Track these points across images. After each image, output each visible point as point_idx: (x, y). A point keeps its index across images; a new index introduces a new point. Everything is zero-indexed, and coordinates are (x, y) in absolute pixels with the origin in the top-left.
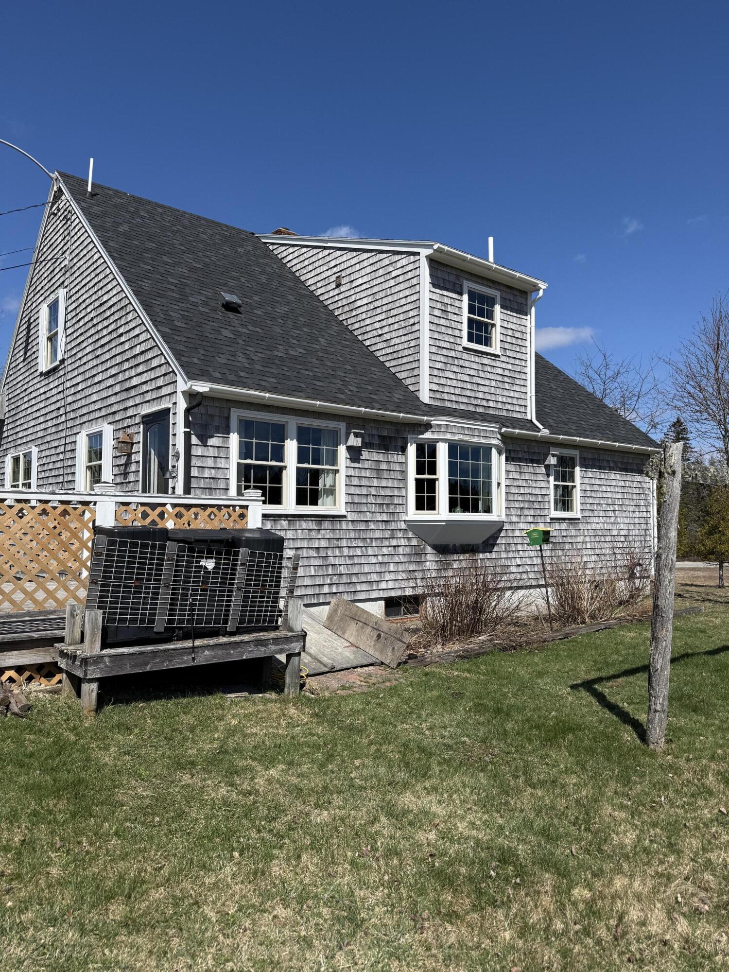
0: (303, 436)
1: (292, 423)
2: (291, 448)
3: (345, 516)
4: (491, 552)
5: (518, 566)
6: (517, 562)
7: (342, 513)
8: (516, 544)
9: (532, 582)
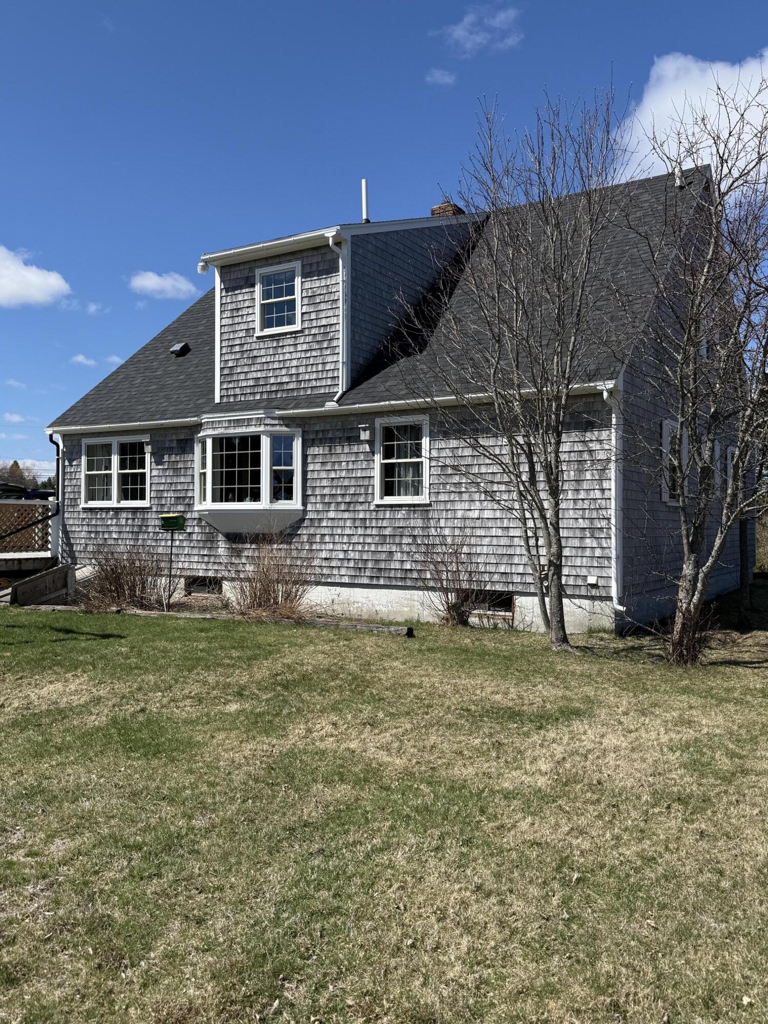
0: (124, 449)
1: (115, 441)
2: (115, 459)
3: (150, 508)
4: (291, 543)
5: (326, 559)
6: (324, 555)
7: (148, 505)
8: (323, 535)
9: (346, 580)
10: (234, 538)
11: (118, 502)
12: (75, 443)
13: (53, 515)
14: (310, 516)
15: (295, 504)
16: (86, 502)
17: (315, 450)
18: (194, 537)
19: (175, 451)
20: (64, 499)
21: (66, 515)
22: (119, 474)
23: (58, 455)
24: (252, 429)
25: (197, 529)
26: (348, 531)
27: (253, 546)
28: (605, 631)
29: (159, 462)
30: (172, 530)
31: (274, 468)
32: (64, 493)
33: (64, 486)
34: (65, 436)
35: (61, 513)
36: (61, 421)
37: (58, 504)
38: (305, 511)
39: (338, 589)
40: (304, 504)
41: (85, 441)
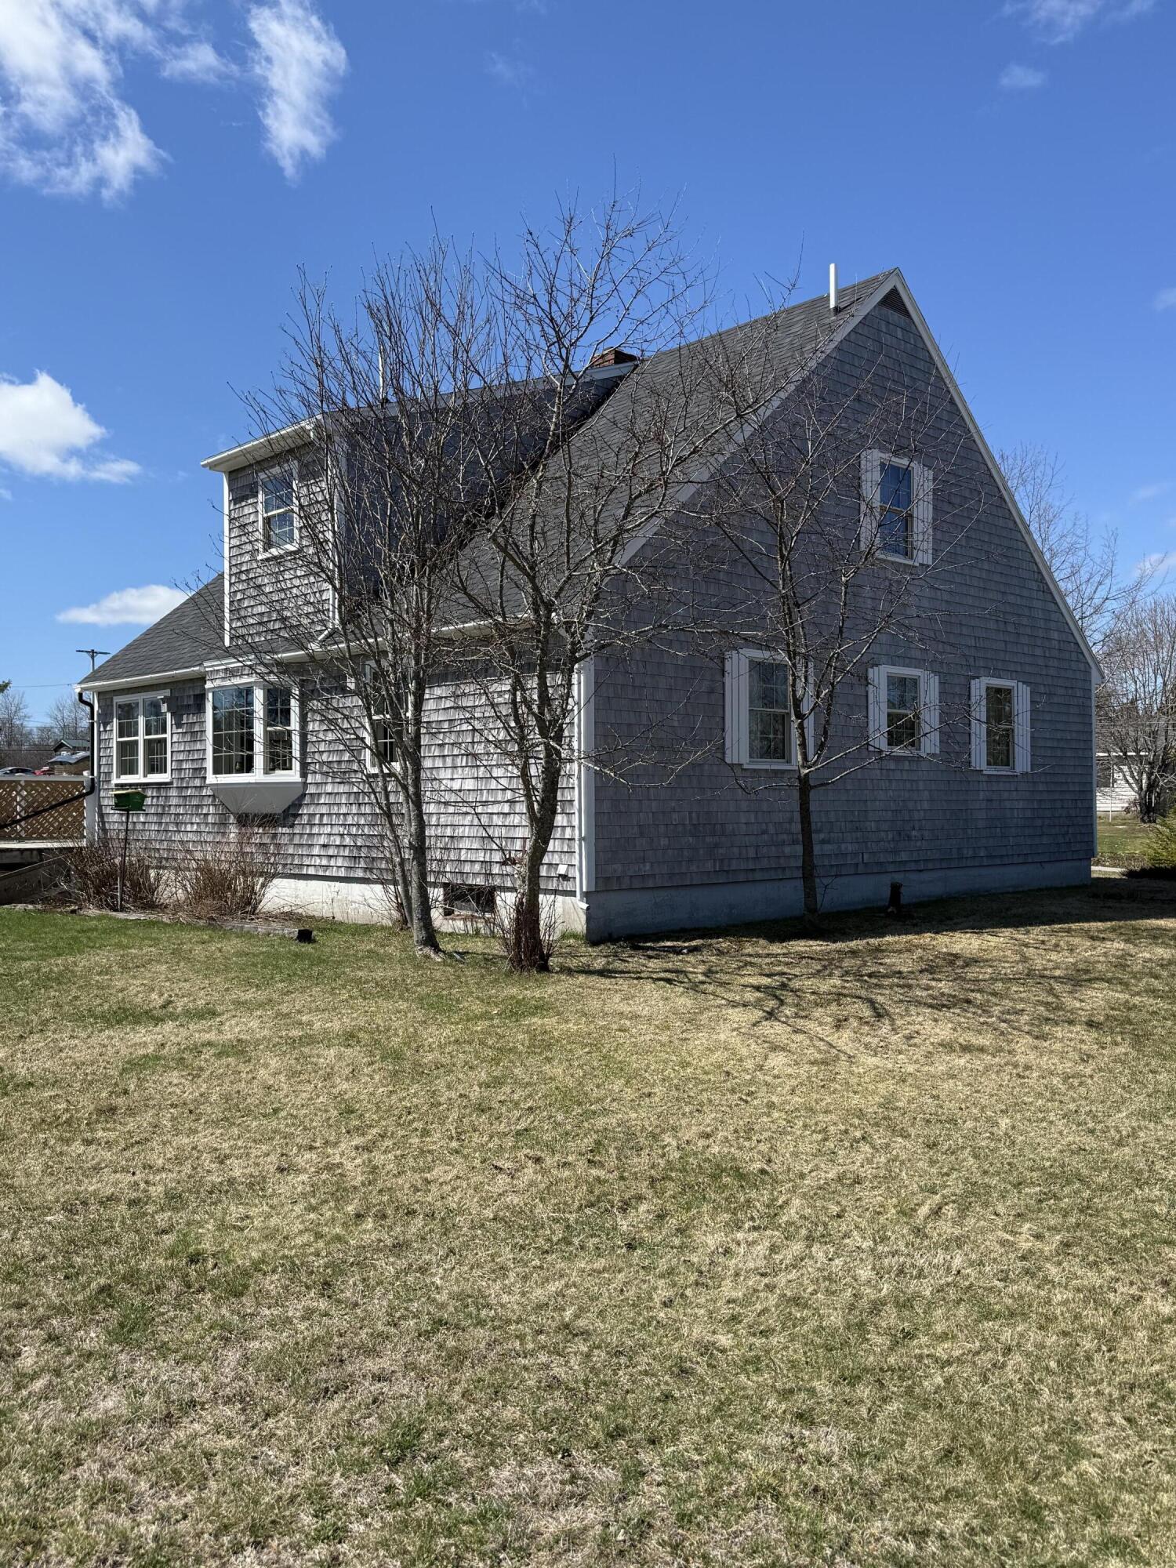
0: (147, 710)
1: (140, 699)
2: (141, 722)
3: (171, 783)
4: (292, 826)
5: (324, 846)
6: (322, 840)
7: (168, 780)
8: (322, 815)
9: (342, 873)
10: (243, 820)
11: (145, 776)
12: (108, 702)
13: (88, 794)
14: (311, 790)
15: (293, 776)
16: (118, 777)
17: (315, 704)
18: (210, 819)
19: (193, 711)
20: (99, 773)
21: (102, 794)
22: (145, 740)
23: (92, 717)
24: (246, 680)
25: (212, 810)
26: (344, 810)
27: (261, 831)
28: (575, 936)
29: (179, 725)
30: (128, 810)
31: (269, 729)
32: (99, 766)
33: (100, 757)
34: (101, 694)
35: (97, 790)
36: (94, 676)
37: (93, 779)
38: (305, 785)
39: (338, 884)
40: (304, 775)
41: (119, 700)
